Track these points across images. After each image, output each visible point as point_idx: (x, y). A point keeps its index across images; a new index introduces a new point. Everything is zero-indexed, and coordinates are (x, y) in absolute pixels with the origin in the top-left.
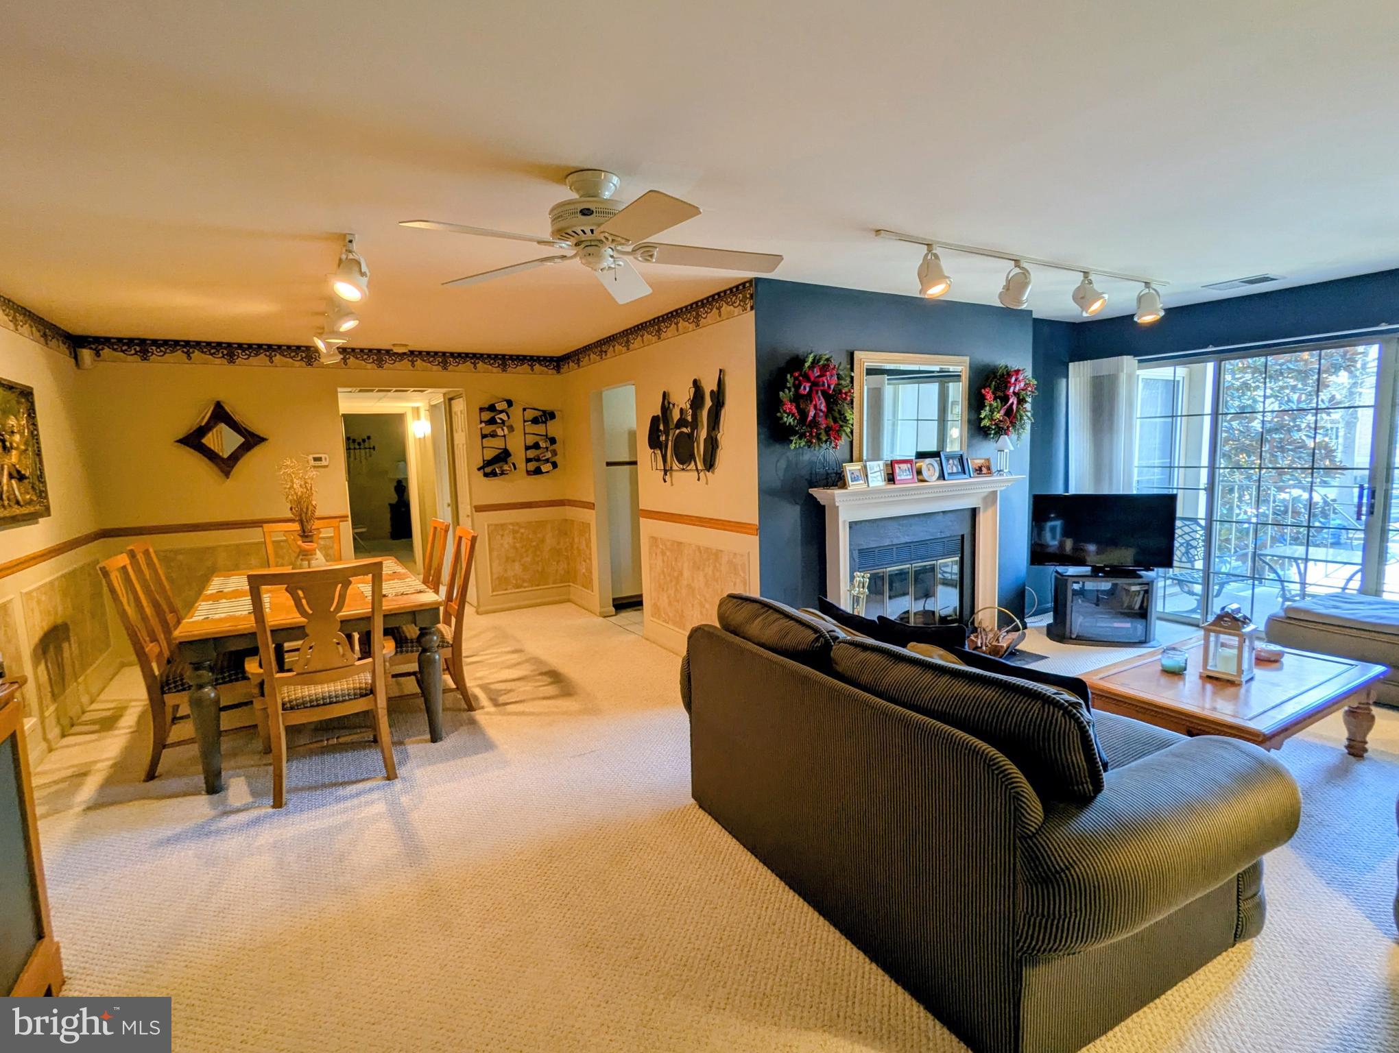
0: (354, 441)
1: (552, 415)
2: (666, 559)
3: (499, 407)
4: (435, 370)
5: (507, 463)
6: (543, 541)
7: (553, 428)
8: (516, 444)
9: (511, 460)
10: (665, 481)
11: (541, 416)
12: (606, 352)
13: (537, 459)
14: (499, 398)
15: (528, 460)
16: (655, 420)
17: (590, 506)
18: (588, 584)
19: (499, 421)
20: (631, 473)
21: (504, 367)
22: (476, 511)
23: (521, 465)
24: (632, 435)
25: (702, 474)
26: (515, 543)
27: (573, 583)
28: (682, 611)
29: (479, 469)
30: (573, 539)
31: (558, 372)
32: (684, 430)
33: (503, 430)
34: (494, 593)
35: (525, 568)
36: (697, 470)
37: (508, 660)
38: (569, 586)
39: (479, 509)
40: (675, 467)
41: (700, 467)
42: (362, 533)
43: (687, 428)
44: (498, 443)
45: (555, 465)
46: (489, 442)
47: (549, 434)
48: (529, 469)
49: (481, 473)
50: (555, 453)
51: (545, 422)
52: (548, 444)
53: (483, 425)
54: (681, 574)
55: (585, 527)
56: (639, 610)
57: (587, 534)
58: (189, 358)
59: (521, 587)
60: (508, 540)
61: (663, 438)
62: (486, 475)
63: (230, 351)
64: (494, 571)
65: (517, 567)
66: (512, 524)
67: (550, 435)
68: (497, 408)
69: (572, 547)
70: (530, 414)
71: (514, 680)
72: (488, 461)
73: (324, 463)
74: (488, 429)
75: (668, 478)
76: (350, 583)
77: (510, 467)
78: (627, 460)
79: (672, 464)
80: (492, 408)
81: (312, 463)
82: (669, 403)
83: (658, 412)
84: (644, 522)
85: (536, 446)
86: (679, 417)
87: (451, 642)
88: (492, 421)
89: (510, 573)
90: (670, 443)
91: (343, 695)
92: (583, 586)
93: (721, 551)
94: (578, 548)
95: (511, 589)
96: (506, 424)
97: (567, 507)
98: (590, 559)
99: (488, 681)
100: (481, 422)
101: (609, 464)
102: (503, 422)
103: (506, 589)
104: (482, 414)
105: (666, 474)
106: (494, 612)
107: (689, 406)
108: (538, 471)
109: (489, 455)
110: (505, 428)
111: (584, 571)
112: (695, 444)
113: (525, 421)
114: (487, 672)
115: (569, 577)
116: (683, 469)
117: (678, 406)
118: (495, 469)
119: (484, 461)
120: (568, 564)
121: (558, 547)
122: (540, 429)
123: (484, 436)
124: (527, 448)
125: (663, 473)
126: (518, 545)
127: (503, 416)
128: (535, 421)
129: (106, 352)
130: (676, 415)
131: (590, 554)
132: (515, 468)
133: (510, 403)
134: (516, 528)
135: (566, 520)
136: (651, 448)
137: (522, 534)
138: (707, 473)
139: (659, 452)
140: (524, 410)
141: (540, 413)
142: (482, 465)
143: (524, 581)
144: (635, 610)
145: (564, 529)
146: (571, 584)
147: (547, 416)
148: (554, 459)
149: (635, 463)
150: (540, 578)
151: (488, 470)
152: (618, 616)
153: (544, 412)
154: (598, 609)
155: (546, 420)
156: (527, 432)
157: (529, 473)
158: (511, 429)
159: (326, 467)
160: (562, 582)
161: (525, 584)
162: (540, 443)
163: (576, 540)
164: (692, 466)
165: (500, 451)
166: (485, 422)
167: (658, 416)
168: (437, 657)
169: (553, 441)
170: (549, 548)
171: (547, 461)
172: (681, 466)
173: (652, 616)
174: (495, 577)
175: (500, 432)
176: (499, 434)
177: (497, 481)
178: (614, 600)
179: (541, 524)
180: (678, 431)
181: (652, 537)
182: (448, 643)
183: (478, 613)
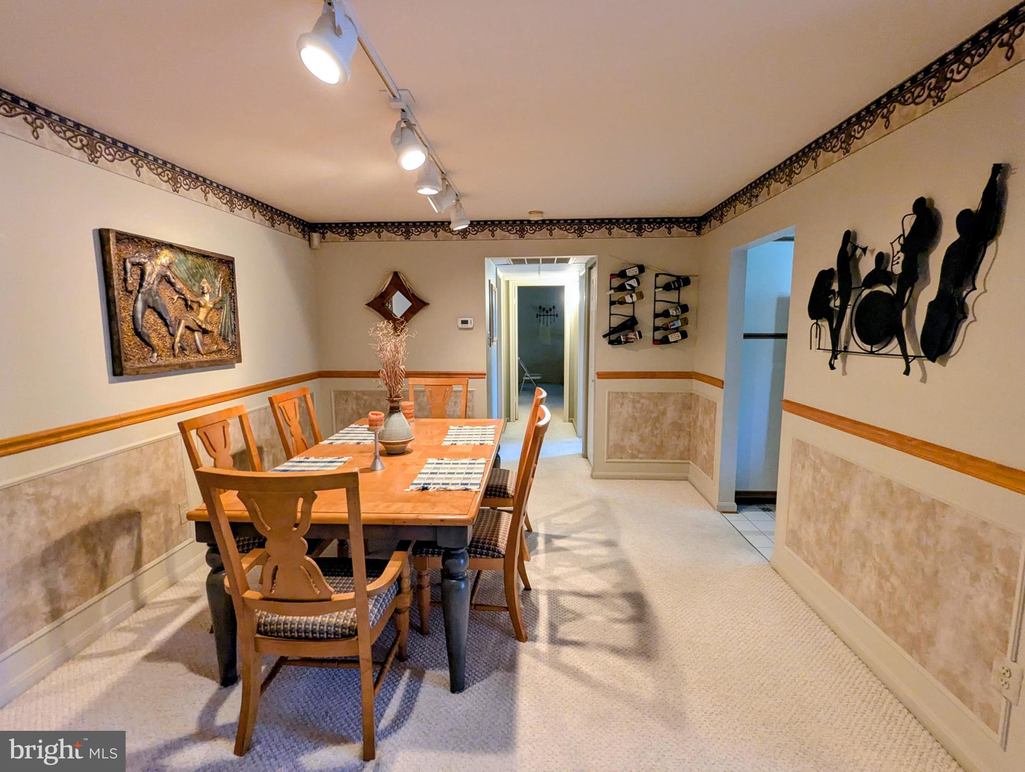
0: (544, 309)
1: (686, 281)
2: (819, 477)
3: (630, 273)
4: (571, 238)
5: (633, 331)
6: (664, 413)
7: (687, 295)
8: (645, 313)
9: (638, 327)
10: (832, 367)
11: (673, 282)
12: (757, 196)
13: (666, 328)
14: (630, 264)
15: (656, 329)
16: (824, 278)
17: (719, 383)
18: (708, 469)
19: (628, 287)
20: (776, 348)
21: (639, 231)
22: (598, 378)
23: (648, 334)
24: (783, 305)
25: (914, 365)
26: (633, 412)
27: (693, 462)
28: (841, 563)
29: (604, 336)
30: (697, 417)
31: (699, 234)
32: (884, 288)
33: (632, 297)
34: (609, 460)
35: (642, 440)
36: (905, 355)
37: (595, 556)
38: (689, 463)
39: (601, 376)
40: (853, 347)
41: (910, 352)
42: (537, 380)
43: (888, 285)
44: (626, 311)
45: (684, 335)
46: (616, 309)
47: (680, 301)
48: (656, 338)
49: (606, 341)
50: (685, 322)
51: (678, 289)
52: (679, 312)
53: (612, 291)
54: (846, 508)
55: (711, 407)
56: (769, 510)
57: (712, 416)
58: (380, 237)
59: (636, 457)
60: (627, 410)
61: (836, 303)
62: (611, 342)
63: (406, 228)
64: (611, 438)
65: (635, 438)
66: (634, 394)
67: (682, 302)
68: (628, 275)
69: (695, 424)
70: (662, 280)
71: (589, 596)
72: (614, 328)
73: (469, 325)
74: (617, 296)
75: (838, 363)
76: (315, 497)
77: (635, 335)
78: (772, 331)
79: (847, 342)
80: (622, 274)
81: (461, 326)
82: (855, 248)
83: (830, 262)
84: (789, 419)
85: (666, 314)
86: (873, 267)
87: (503, 552)
88: (621, 288)
89: (627, 443)
90: (848, 311)
91: (321, 632)
92: (702, 470)
93: (944, 506)
94: (701, 426)
95: (626, 458)
96: (637, 291)
97: (694, 381)
98: (713, 443)
99: (561, 588)
100: (611, 289)
101: (747, 336)
102: (633, 288)
103: (621, 458)
104: (613, 280)
105: (834, 357)
106: (607, 478)
107: (897, 247)
108: (665, 341)
109: (616, 322)
110: (634, 295)
111: (705, 453)
112: (904, 312)
113: (656, 288)
114: (565, 570)
115: (688, 454)
116: (872, 353)
117: (872, 251)
118: (620, 337)
119: (610, 328)
120: (690, 440)
121: (680, 421)
122: (672, 296)
123: (612, 303)
124: (656, 316)
125: (830, 354)
126: (637, 415)
127: (634, 282)
128: (667, 287)
129: (329, 235)
130: (867, 265)
131: (714, 437)
132: (641, 337)
133: (641, 269)
134: (637, 398)
135: (692, 394)
136: (812, 317)
137: (643, 404)
138: (928, 363)
139: (825, 324)
140: (657, 275)
141: (674, 279)
142: (608, 332)
143: (639, 452)
144: (764, 510)
145: (688, 403)
146: (690, 462)
147: (682, 282)
148: (684, 328)
149: (785, 336)
150: (659, 451)
151: (614, 337)
152: (740, 514)
153: (678, 277)
154: (716, 502)
155: (680, 286)
156: (657, 299)
157: (656, 342)
158: (641, 296)
159: (471, 329)
160: (680, 459)
161: (641, 456)
162: (670, 311)
163: (700, 417)
164: (894, 346)
165: (627, 318)
166: (614, 289)
167: (832, 270)
168: (463, 586)
169: (685, 308)
170: (670, 421)
171: (677, 330)
172: (868, 348)
173: (787, 545)
174: (611, 443)
175: (628, 299)
176: (627, 301)
177: (621, 349)
178: (737, 493)
179: (663, 396)
180: (866, 292)
181: (798, 440)
182: (499, 553)
183: (592, 477)
